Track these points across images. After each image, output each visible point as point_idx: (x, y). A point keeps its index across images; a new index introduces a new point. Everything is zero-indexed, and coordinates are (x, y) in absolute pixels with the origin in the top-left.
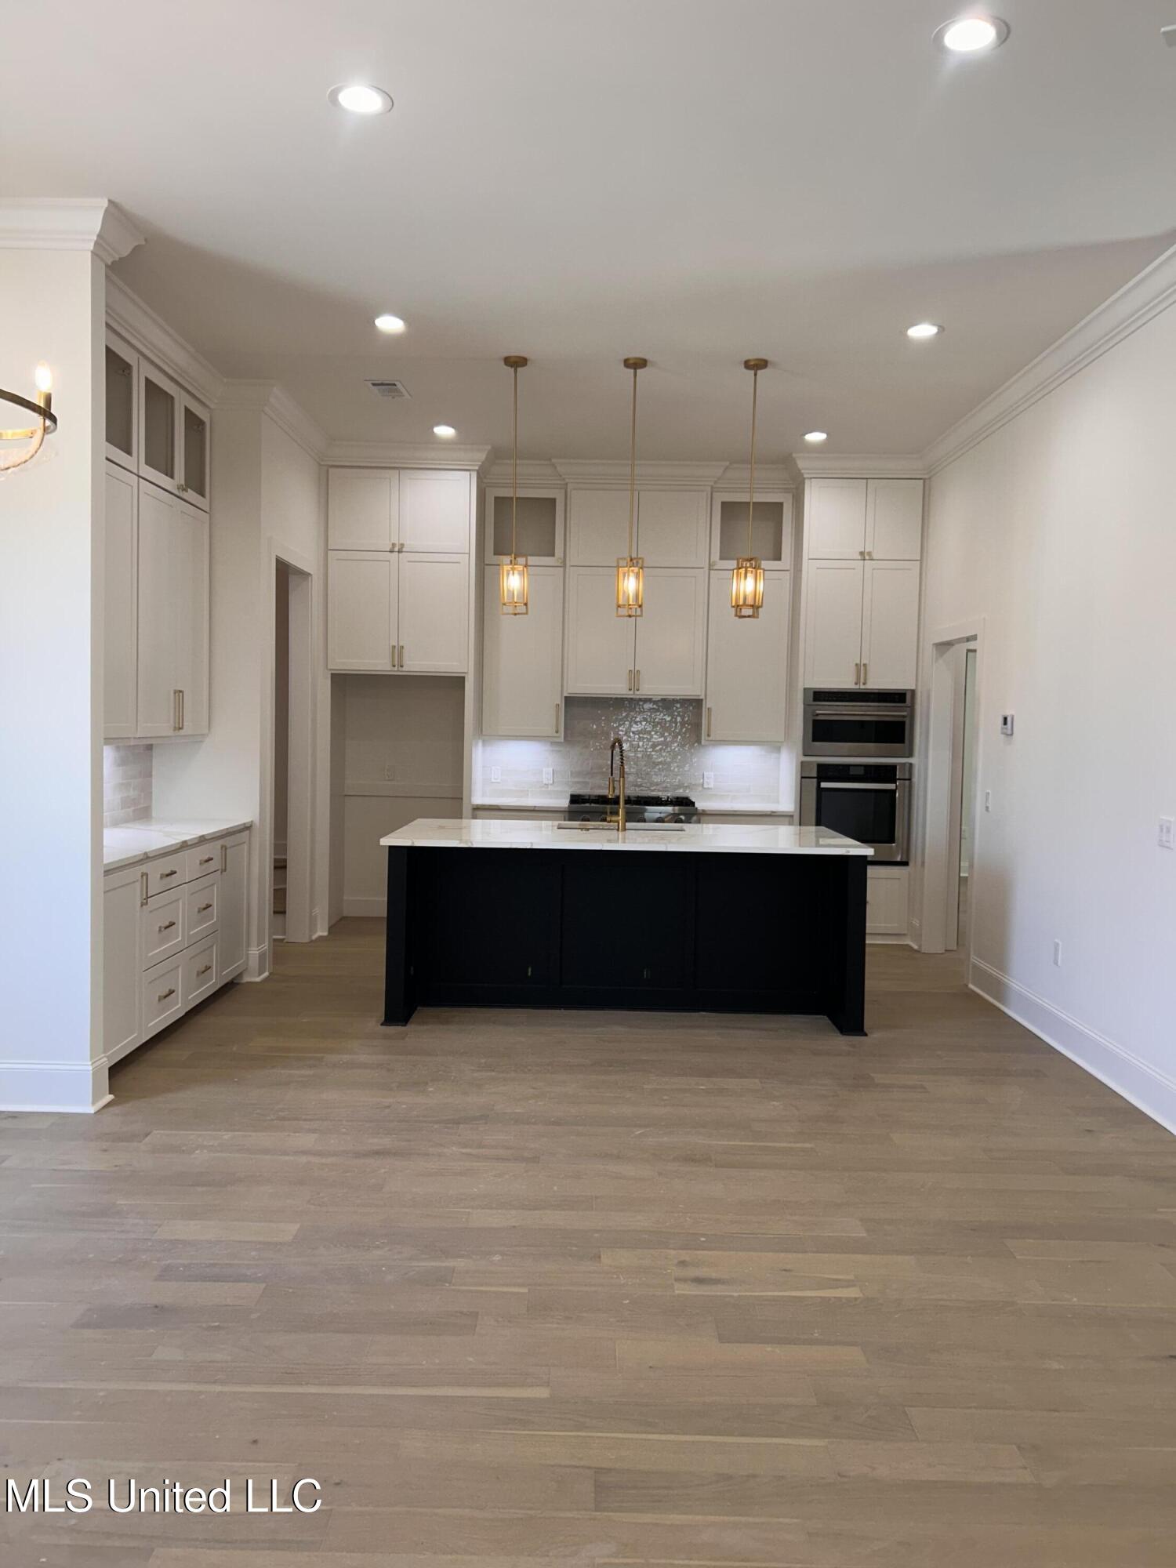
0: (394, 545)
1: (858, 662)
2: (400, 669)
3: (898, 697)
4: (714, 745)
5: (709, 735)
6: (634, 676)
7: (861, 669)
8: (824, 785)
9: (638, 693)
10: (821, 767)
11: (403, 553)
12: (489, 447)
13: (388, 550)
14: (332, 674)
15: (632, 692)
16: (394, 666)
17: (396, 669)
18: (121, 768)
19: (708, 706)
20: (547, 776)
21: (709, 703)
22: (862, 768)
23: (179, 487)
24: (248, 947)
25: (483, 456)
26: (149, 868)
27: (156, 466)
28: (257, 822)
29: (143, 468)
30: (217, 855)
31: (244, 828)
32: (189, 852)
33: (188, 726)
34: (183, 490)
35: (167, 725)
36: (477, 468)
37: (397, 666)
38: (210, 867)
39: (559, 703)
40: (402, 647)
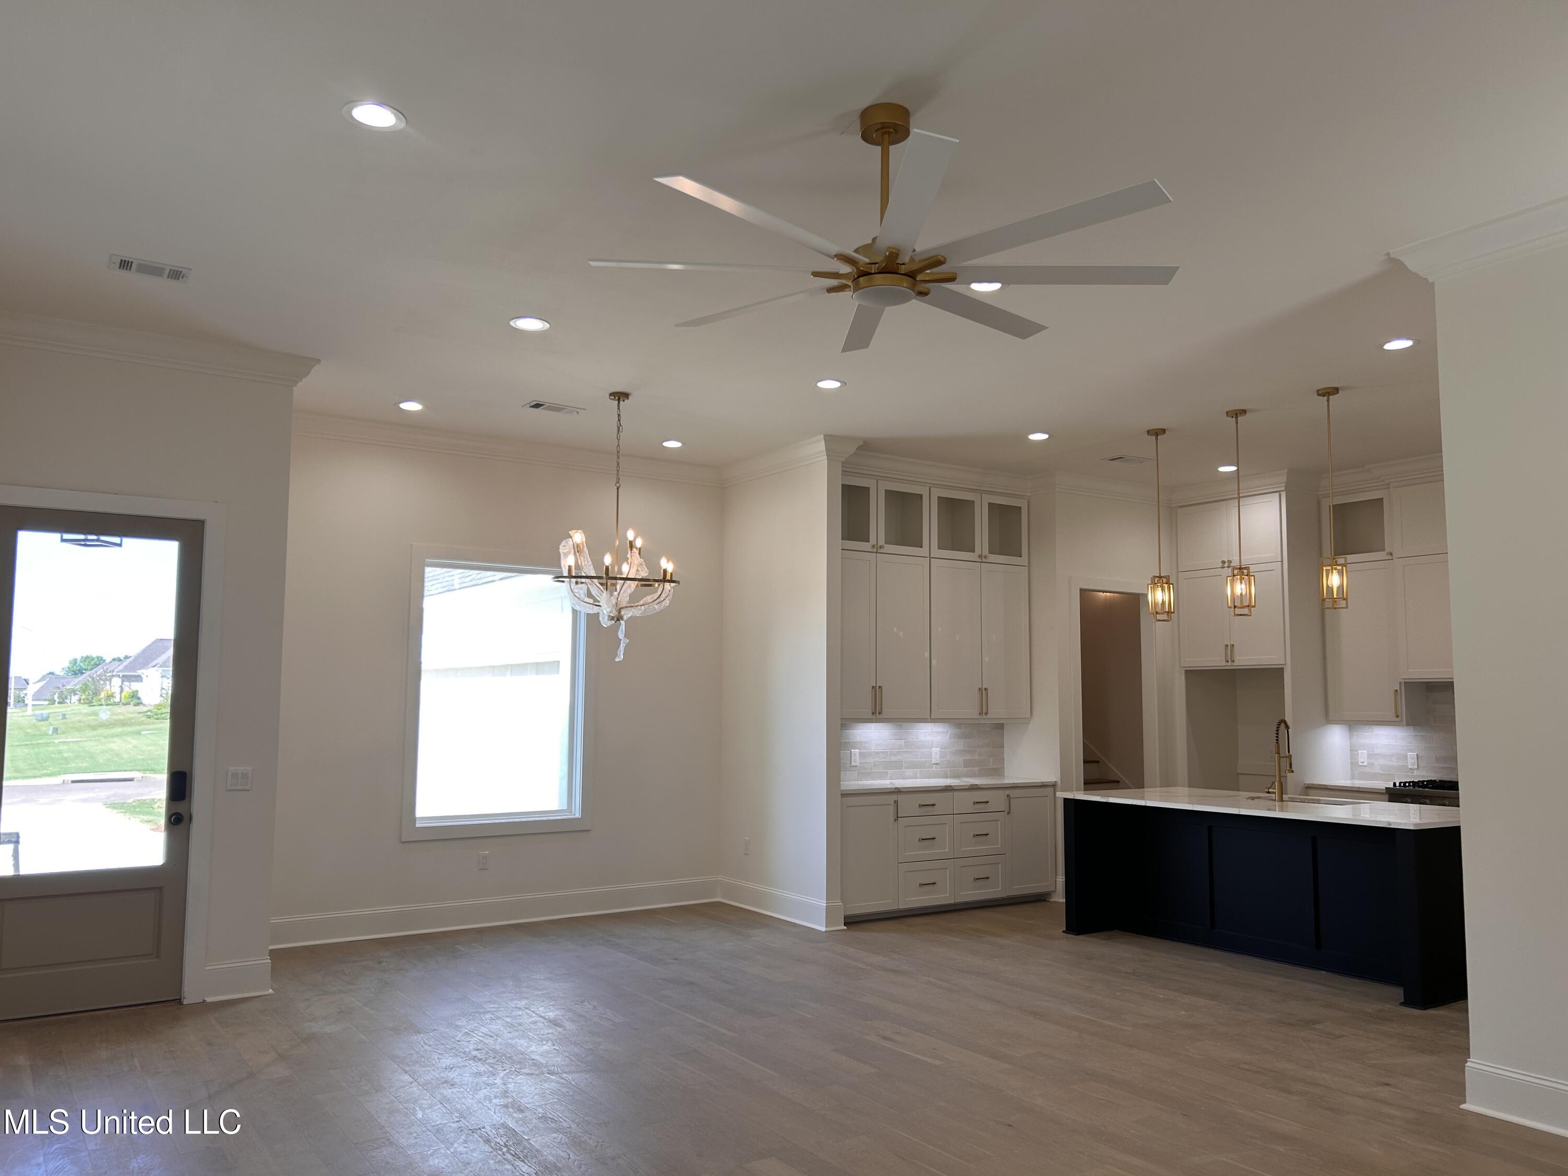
0: (1223, 562)
2: (1233, 664)
12: (1286, 471)
13: (1220, 567)
14: (1186, 670)
16: (1228, 662)
17: (1229, 664)
18: (962, 740)
20: (1411, 762)
23: (980, 556)
24: (1056, 875)
25: (1284, 478)
26: (900, 798)
27: (954, 548)
28: (1059, 783)
29: (936, 552)
30: (997, 801)
31: (1043, 786)
32: (956, 794)
33: (997, 712)
34: (985, 557)
35: (970, 711)
36: (1283, 489)
37: (1230, 661)
38: (989, 808)
39: (1398, 688)
40: (1233, 645)
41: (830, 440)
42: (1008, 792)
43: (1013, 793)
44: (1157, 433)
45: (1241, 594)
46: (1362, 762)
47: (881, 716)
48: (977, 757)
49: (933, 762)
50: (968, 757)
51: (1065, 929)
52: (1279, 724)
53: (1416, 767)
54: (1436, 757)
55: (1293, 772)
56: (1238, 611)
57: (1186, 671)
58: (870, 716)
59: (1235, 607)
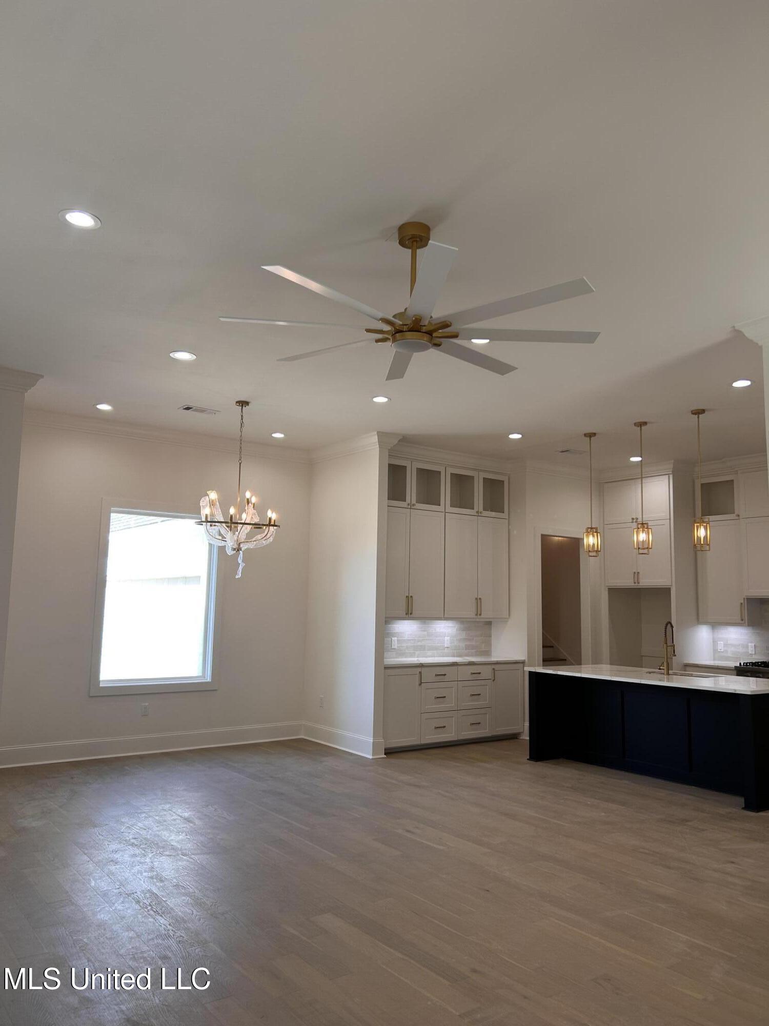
2: (638, 584)
12: (673, 461)
13: (631, 521)
16: (635, 583)
18: (465, 632)
20: (751, 650)
23: (477, 512)
24: (524, 721)
25: (672, 466)
26: (424, 670)
27: (461, 506)
28: (527, 661)
29: (449, 509)
30: (486, 672)
31: (516, 662)
32: (459, 667)
33: (487, 614)
34: (481, 513)
35: (470, 613)
36: (671, 472)
38: (480, 677)
39: (742, 602)
40: (638, 573)
41: (382, 436)
42: (493, 666)
43: (497, 667)
44: (591, 435)
45: (643, 540)
46: (720, 649)
47: (412, 616)
48: (474, 643)
49: (446, 646)
50: (468, 643)
51: (529, 758)
52: (667, 625)
53: (754, 653)
54: (766, 646)
55: (675, 656)
56: (641, 551)
57: (609, 589)
58: (405, 616)
59: (639, 548)
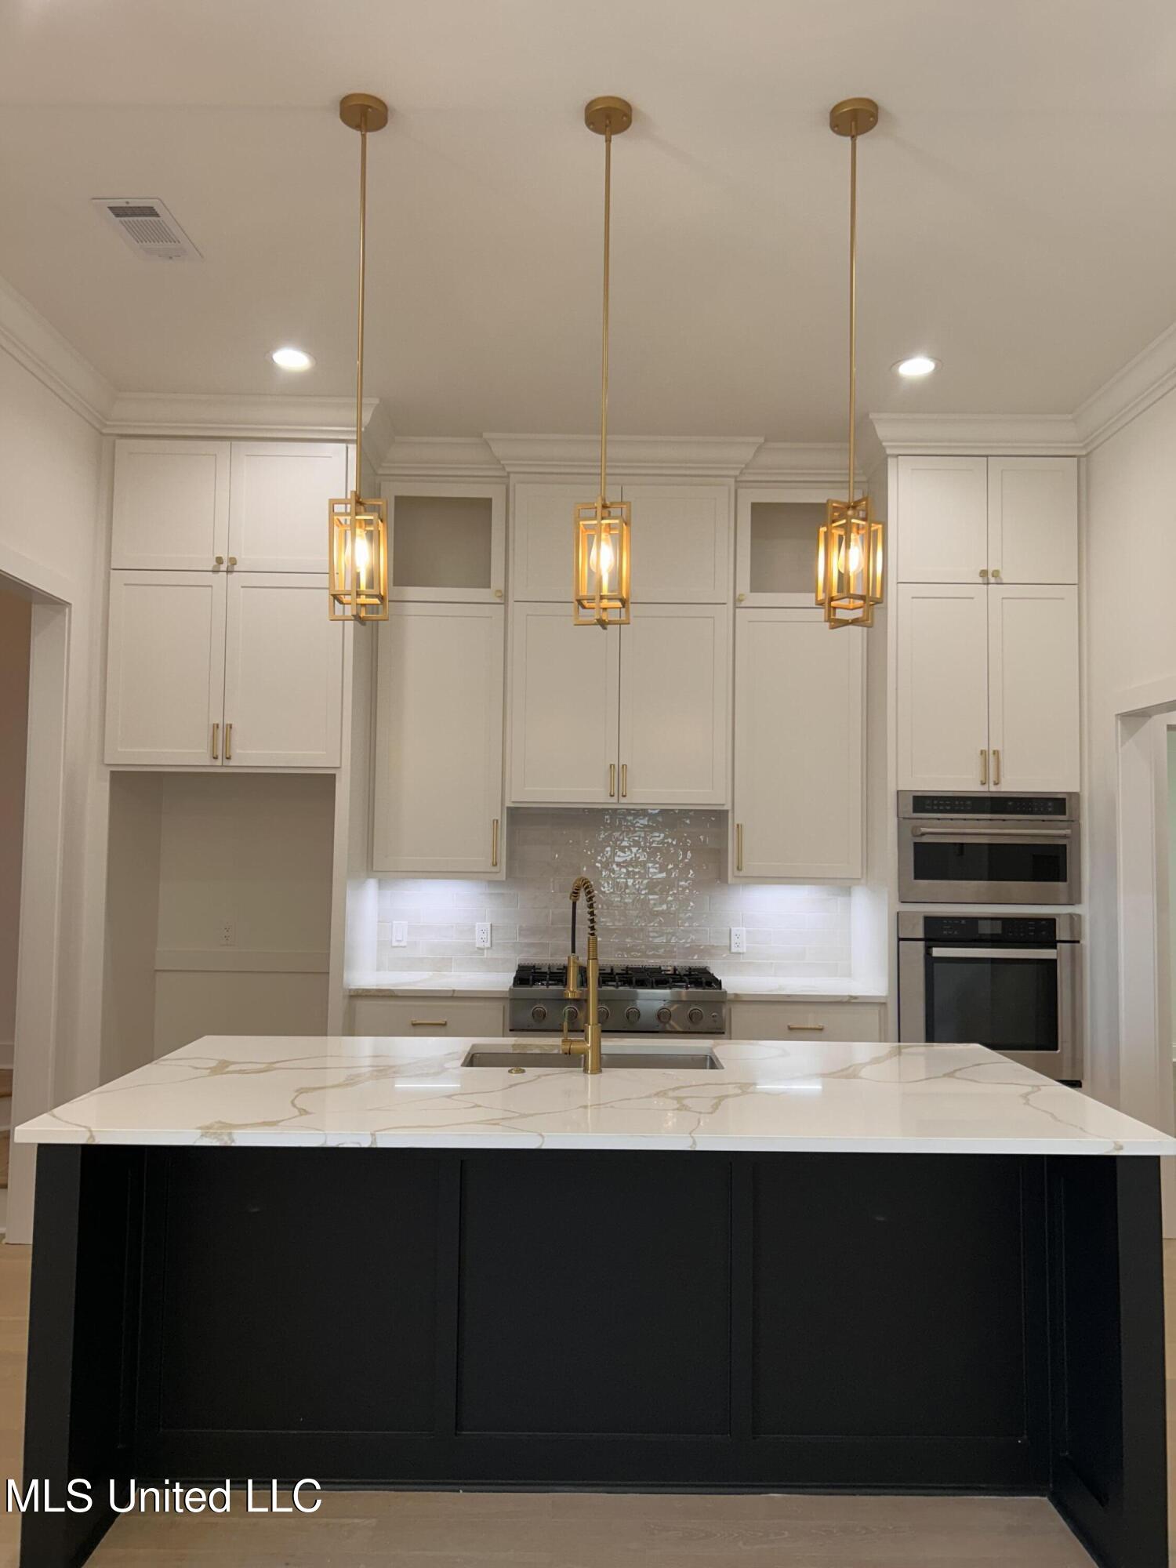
0: (219, 560)
1: (985, 748)
2: (226, 763)
3: (1055, 805)
4: (746, 884)
5: (739, 869)
6: (618, 773)
7: (990, 759)
8: (937, 952)
9: (623, 800)
10: (930, 922)
11: (235, 574)
12: (376, 403)
13: (210, 569)
14: (112, 772)
15: (614, 799)
16: (216, 758)
17: (219, 762)
19: (736, 822)
20: (481, 936)
21: (738, 817)
22: (999, 922)
36: (357, 438)
37: (220, 757)
39: (498, 818)
40: (230, 727)
46: (398, 941)
53: (488, 945)
54: (521, 927)
57: (113, 774)
